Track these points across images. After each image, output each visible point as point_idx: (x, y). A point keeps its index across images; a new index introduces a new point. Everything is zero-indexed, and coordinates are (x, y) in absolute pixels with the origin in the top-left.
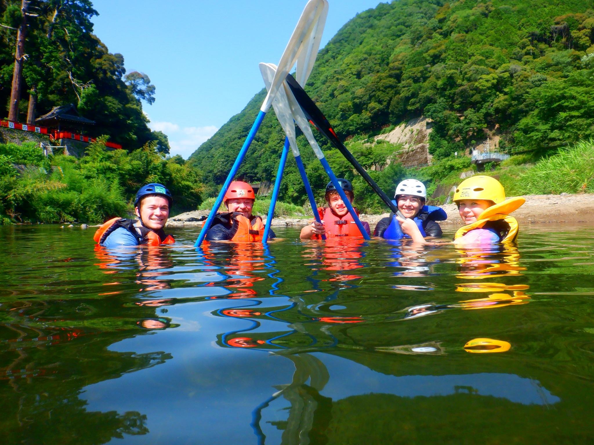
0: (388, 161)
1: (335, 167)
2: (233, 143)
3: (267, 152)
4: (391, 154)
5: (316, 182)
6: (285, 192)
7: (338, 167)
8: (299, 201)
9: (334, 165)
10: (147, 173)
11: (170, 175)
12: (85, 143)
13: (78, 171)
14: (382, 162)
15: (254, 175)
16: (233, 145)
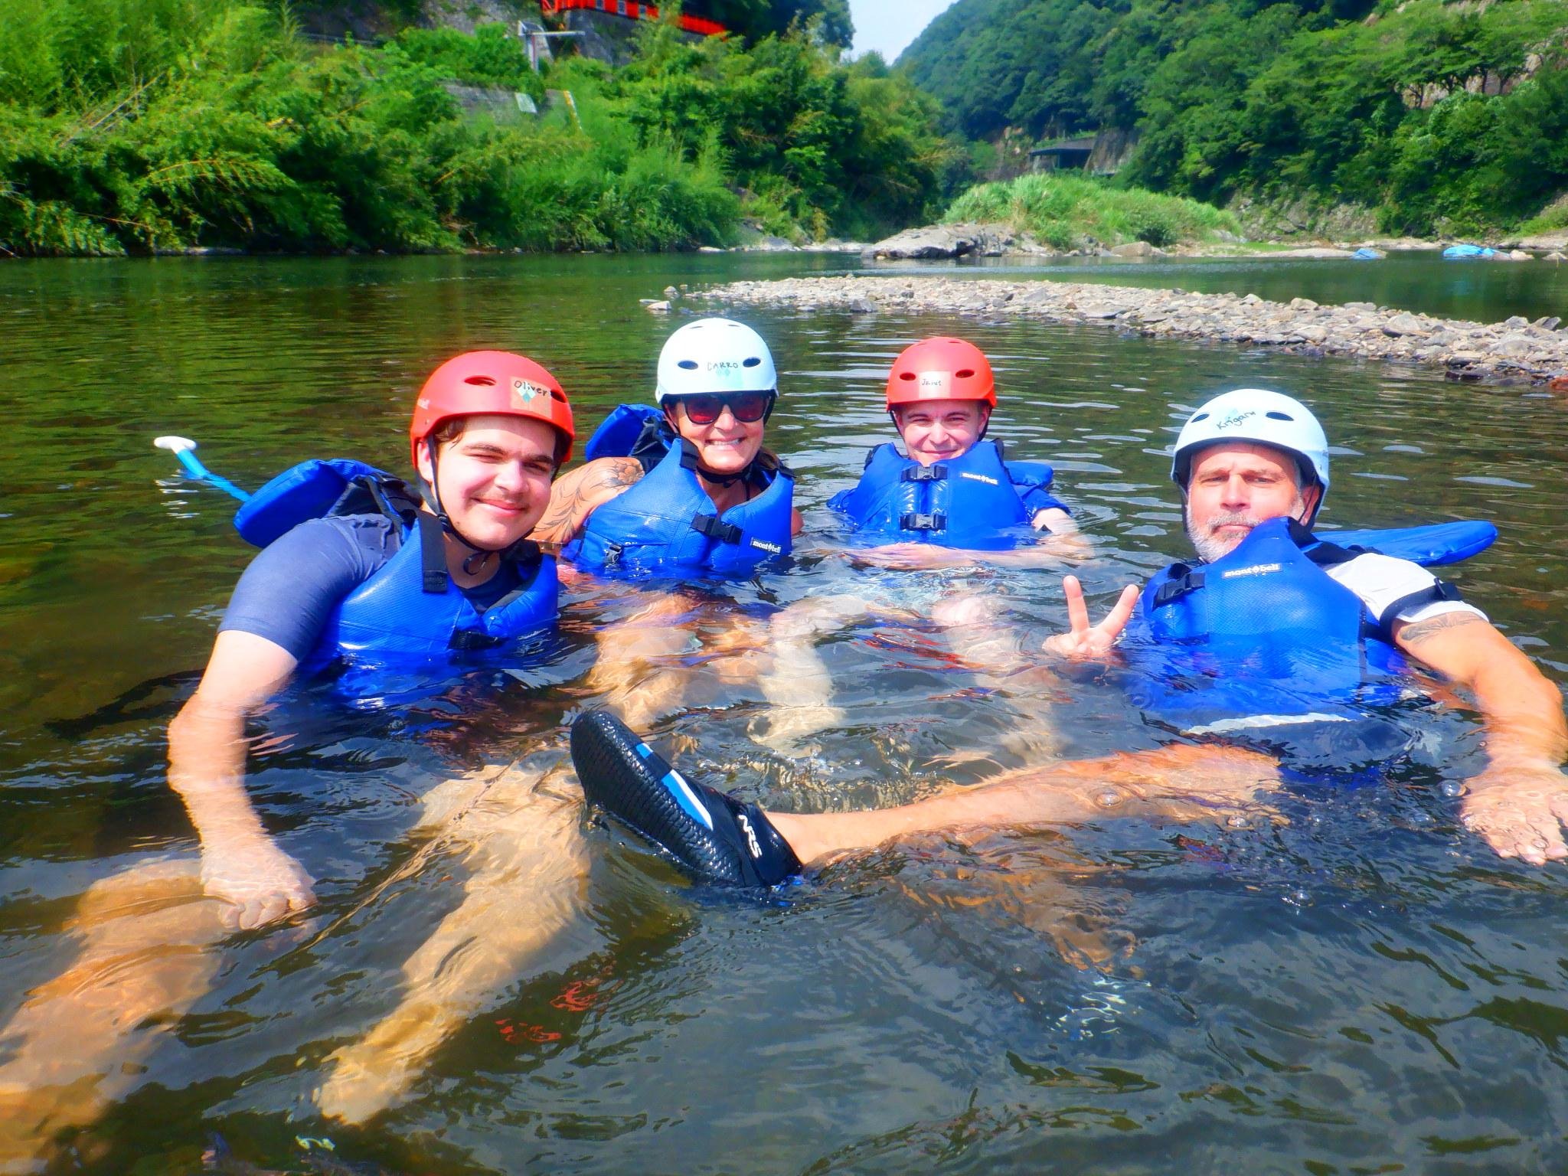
0: (1532, 61)
1: (1342, 85)
2: (1024, 13)
3: (1124, 38)
4: (1547, 35)
5: (1273, 132)
6: (1174, 163)
7: (1354, 83)
8: (1214, 191)
9: (1341, 77)
10: (794, 107)
11: (852, 112)
12: (629, 22)
13: (614, 105)
14: (1513, 64)
15: (1079, 111)
16: (1024, 19)
